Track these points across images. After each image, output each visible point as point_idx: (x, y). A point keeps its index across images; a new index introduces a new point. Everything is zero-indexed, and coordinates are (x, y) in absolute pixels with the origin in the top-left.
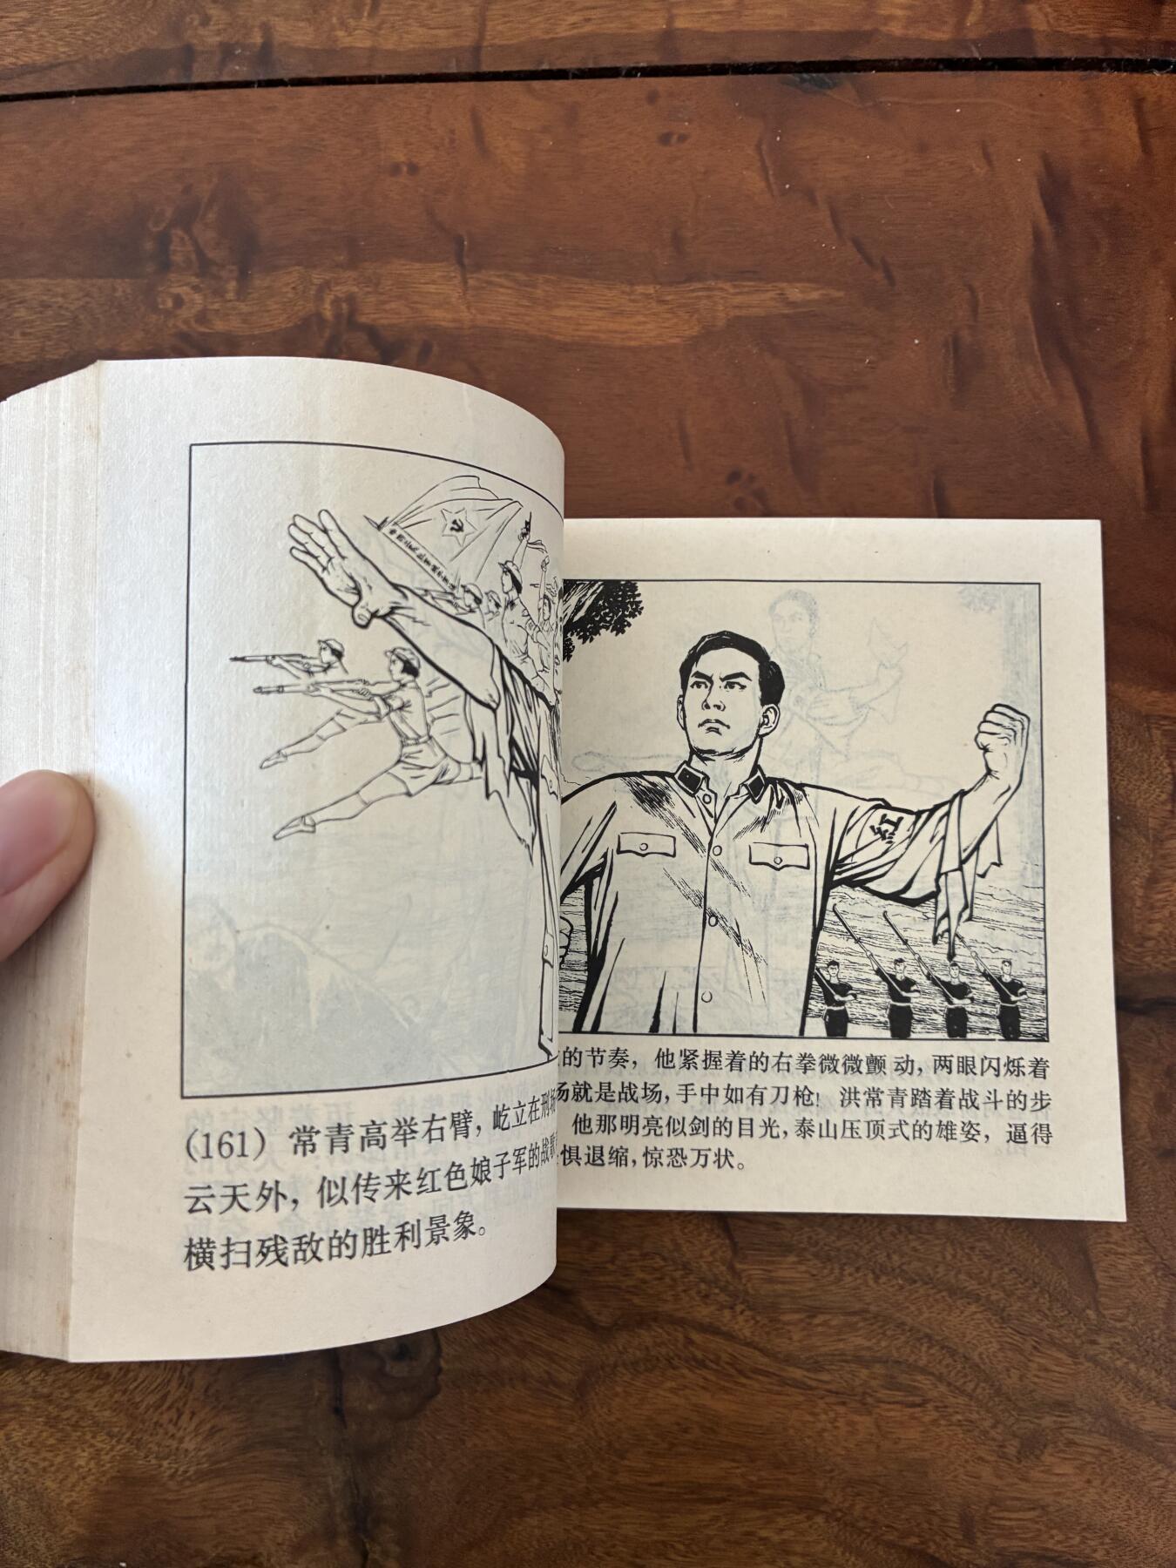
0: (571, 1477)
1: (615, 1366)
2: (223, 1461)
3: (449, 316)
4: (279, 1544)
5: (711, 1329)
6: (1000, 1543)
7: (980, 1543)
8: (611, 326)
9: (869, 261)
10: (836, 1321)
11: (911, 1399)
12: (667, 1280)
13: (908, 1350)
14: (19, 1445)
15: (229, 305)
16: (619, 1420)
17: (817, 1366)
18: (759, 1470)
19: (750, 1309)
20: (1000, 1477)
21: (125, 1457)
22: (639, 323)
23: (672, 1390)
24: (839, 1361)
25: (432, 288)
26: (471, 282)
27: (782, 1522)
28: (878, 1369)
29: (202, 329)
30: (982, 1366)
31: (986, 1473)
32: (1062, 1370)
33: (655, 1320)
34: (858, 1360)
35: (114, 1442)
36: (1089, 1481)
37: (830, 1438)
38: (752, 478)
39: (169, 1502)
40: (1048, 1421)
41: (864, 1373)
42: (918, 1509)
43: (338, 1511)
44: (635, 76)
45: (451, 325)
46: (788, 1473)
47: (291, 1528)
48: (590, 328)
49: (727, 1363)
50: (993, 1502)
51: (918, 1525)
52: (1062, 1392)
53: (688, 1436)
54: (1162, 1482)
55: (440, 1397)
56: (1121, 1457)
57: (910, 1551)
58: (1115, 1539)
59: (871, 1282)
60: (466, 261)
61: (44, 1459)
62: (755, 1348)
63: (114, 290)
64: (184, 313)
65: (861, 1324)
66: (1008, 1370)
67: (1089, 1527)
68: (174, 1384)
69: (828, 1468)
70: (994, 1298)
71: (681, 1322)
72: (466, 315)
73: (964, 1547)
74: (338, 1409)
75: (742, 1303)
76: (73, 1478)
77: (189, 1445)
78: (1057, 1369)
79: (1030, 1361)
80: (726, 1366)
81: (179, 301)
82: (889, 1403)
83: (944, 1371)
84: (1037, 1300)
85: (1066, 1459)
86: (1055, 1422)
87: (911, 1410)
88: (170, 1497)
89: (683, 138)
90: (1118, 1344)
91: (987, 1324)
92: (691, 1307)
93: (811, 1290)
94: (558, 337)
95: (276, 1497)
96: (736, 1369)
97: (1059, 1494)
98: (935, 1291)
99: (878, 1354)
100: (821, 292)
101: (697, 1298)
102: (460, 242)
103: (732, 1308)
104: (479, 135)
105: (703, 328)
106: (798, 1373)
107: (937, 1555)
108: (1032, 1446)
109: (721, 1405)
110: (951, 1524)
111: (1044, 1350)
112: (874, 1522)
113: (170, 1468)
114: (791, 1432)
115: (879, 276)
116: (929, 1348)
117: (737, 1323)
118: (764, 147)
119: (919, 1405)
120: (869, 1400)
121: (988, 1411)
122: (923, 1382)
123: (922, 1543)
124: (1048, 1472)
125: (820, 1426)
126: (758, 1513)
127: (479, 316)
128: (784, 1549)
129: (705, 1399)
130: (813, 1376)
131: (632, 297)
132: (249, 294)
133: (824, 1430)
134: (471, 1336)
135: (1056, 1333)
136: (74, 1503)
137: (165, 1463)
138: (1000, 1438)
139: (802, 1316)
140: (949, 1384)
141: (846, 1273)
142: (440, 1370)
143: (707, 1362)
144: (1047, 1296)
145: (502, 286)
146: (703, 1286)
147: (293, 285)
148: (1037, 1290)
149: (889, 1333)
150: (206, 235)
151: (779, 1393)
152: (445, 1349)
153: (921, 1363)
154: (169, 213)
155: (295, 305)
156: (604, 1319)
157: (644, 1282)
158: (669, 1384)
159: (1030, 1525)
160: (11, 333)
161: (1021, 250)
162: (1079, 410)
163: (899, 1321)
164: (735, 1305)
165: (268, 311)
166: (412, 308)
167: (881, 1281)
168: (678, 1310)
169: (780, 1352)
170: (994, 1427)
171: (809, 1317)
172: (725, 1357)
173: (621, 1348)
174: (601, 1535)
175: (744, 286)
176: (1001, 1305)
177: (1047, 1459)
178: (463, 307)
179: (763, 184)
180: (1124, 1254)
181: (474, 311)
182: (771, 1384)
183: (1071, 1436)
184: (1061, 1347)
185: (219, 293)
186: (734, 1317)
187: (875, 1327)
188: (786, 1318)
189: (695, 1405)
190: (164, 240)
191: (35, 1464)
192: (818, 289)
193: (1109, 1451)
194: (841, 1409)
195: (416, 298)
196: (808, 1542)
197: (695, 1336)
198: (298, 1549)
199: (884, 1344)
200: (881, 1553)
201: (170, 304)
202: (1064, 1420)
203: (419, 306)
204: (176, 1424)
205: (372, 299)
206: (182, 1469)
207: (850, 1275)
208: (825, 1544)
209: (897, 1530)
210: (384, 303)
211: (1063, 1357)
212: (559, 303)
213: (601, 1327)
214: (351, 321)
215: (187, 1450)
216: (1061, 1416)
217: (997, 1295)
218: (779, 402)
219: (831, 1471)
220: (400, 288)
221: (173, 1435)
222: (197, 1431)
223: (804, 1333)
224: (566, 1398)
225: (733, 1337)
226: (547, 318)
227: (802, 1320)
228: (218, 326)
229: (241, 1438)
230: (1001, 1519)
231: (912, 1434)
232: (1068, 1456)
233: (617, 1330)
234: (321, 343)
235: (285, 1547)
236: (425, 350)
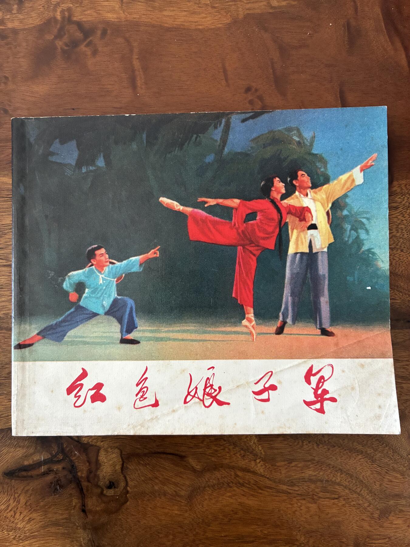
0: (187, 535)
1: (205, 487)
2: (35, 533)
3: (115, 16)
5: (246, 470)
8: (190, 19)
10: (301, 465)
11: (333, 496)
12: (227, 450)
13: (332, 475)
15: (14, 16)
16: (207, 510)
17: (292, 484)
18: (268, 528)
19: (263, 461)
20: (371, 527)
22: (203, 18)
23: (229, 497)
24: (302, 481)
26: (125, 0)
28: (319, 484)
30: (364, 481)
31: (366, 525)
32: (397, 481)
33: (222, 467)
34: (311, 481)
37: (299, 514)
38: (256, 90)
40: (392, 502)
41: (313, 486)
42: (336, 541)
45: (116, 20)
46: (280, 529)
48: (181, 20)
49: (254, 484)
50: (368, 537)
52: (398, 490)
53: (237, 516)
55: (128, 503)
59: (315, 447)
62: (266, 477)
66: (375, 482)
68: (11, 501)
69: (298, 526)
70: (369, 452)
71: (233, 468)
72: (122, 15)
74: (84, 510)
75: (259, 458)
77: (20, 526)
78: (395, 480)
79: (384, 478)
80: (253, 486)
82: (324, 498)
83: (347, 484)
84: (387, 452)
85: (399, 518)
86: (395, 502)
87: (333, 501)
91: (366, 463)
92: (237, 461)
93: (289, 452)
94: (166, 25)
96: (258, 487)
97: (396, 532)
98: (343, 450)
99: (319, 478)
100: (288, 2)
101: (240, 457)
103: (255, 461)
105: (233, 19)
106: (284, 487)
108: (385, 513)
109: (251, 502)
111: (391, 473)
113: (13, 535)
114: (282, 512)
116: (341, 474)
117: (257, 467)
119: (337, 499)
120: (315, 497)
121: (366, 500)
124: (391, 523)
125: (294, 509)
127: (129, 16)
129: (244, 500)
130: (290, 488)
131: (199, 5)
132: (23, 10)
133: (296, 511)
134: (141, 477)
135: (395, 465)
137: (11, 533)
138: (371, 510)
139: (286, 463)
140: (350, 489)
141: (304, 444)
142: (127, 492)
143: (245, 484)
144: (392, 450)
146: (242, 452)
147: (43, 5)
149: (323, 469)
151: (276, 496)
152: (130, 483)
153: (338, 481)
155: (44, 14)
156: (198, 467)
157: (217, 451)
158: (229, 494)
162: (404, 56)
163: (328, 463)
164: (257, 459)
165: (31, 17)
166: (97, 13)
167: (320, 447)
168: (231, 462)
169: (276, 479)
170: (369, 506)
171: (289, 463)
172: (252, 481)
173: (207, 480)
176: (372, 455)
177: (391, 518)
178: (121, 12)
181: (126, 14)
182: (273, 492)
183: (401, 508)
184: (397, 471)
185: (10, 11)
186: (256, 464)
187: (317, 466)
188: (278, 464)
189: (240, 502)
194: (304, 502)
195: (100, 8)
197: (240, 473)
199: (321, 473)
202: (399, 502)
203: (101, 12)
204: (14, 517)
205: (79, 9)
206: (18, 535)
207: (306, 445)
210: (85, 11)
211: (399, 475)
212: (166, 9)
213: (198, 471)
214: (69, 20)
215: (19, 528)
216: (397, 500)
217: (370, 451)
218: (268, 54)
219: (299, 528)
220: (92, 4)
221: (13, 522)
222: (23, 520)
223: (287, 470)
224: (183, 502)
225: (256, 473)
226: (160, 16)
227: (285, 465)
228: (10, 25)
229: (42, 523)
230: (372, 543)
231: (334, 511)
232: (400, 516)
233: (205, 472)
234: (55, 31)
236: (104, 32)
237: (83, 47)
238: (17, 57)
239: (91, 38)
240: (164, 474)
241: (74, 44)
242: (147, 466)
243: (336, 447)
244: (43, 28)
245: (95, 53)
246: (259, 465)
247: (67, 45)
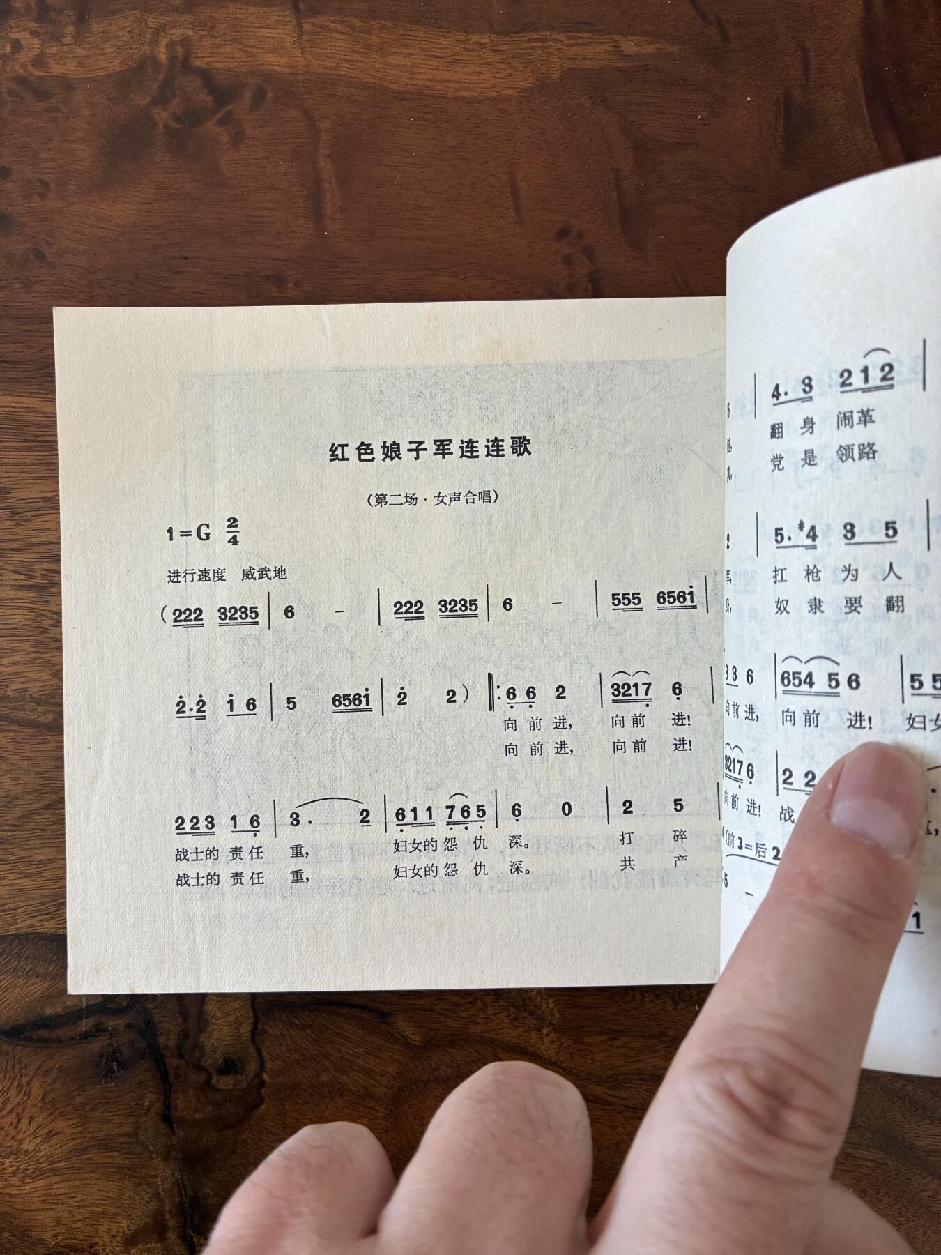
1: (428, 1082)
2: (59, 1162)
3: (283, 61)
4: (113, 1236)
8: (445, 75)
9: (703, 16)
10: (636, 1044)
15: (66, 49)
17: (616, 1083)
19: (555, 1032)
22: (473, 74)
24: (636, 1079)
25: (265, 32)
26: (306, 27)
29: (39, 73)
33: (466, 1040)
38: (581, 235)
39: (11, 1195)
43: (167, 1208)
45: (286, 70)
47: (124, 1223)
48: (425, 76)
54: (931, 1193)
55: (262, 1108)
56: (896, 1170)
59: (670, 1009)
60: (301, 6)
64: (23, 57)
65: (659, 1047)
68: (13, 1092)
71: (491, 1043)
72: (300, 60)
74: (167, 1118)
75: (548, 1026)
77: (29, 1145)
81: (17, 46)
85: (844, 1171)
88: (14, 1191)
92: (500, 1029)
93: (613, 1015)
94: (392, 86)
95: (109, 1195)
100: (657, 46)
101: (507, 1021)
103: (539, 1030)
105: (537, 79)
106: (598, 1091)
113: (12, 1166)
115: (713, 31)
117: (543, 1044)
127: (313, 62)
130: (610, 1093)
131: (467, 46)
132: (85, 38)
134: (293, 1052)
137: (7, 1161)
139: (605, 1038)
141: (647, 999)
142: (263, 1084)
145: (338, 32)
146: (512, 1010)
147: (129, 29)
152: (269, 1065)
155: (131, 48)
156: (416, 1039)
161: (852, 14)
164: (543, 1028)
165: (104, 54)
166: (246, 52)
167: (679, 1007)
168: (486, 1031)
169: (581, 1071)
171: (611, 1039)
173: (433, 1065)
175: (580, 38)
178: (298, 53)
181: (308, 57)
185: (57, 38)
186: (541, 1038)
192: (653, 43)
193: (884, 1164)
195: (253, 43)
198: (131, 1241)
201: (9, 49)
203: (253, 50)
204: (16, 1127)
205: (207, 42)
206: (22, 1167)
207: (651, 1002)
210: (219, 46)
212: (393, 50)
213: (415, 1046)
214: (185, 65)
215: (26, 1151)
218: (610, 158)
220: (235, 32)
221: (13, 1137)
222: (35, 1135)
223: (606, 1054)
224: (381, 1110)
225: (539, 1056)
226: (381, 66)
227: (604, 1042)
228: (56, 69)
229: (76, 1142)
232: (845, 1168)
233: (430, 1049)
234: (155, 86)
235: (119, 1239)
236: (260, 95)
237: (211, 127)
238: (70, 139)
239: (230, 107)
240: (343, 1049)
241: (193, 118)
242: (308, 1031)
244: (127, 81)
245: (237, 139)
246: (546, 1040)
247: (177, 119)
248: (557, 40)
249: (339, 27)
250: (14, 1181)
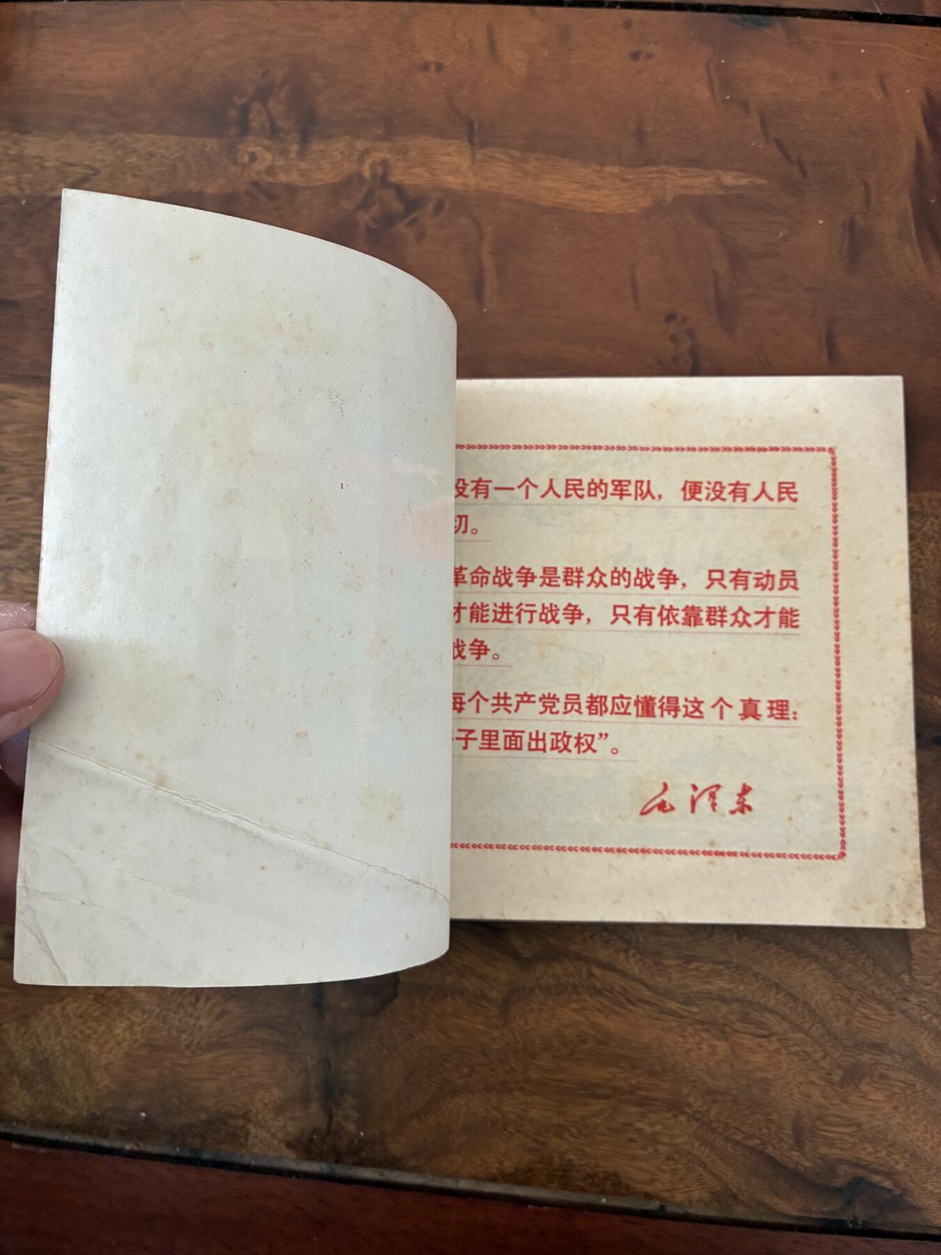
0: (493, 1070)
1: (533, 988)
2: (228, 1037)
3: (459, 181)
4: (265, 1104)
5: (608, 967)
6: (823, 1150)
7: (807, 1149)
8: (585, 196)
9: (787, 157)
10: (706, 968)
11: (760, 1031)
13: (760, 994)
14: (71, 1015)
15: (292, 162)
16: (533, 1029)
17: (688, 1001)
18: (639, 1076)
19: (640, 954)
20: (826, 1098)
21: (153, 1029)
22: (605, 196)
24: (707, 998)
25: (445, 159)
26: (478, 156)
27: (653, 1117)
28: (736, 1006)
29: (269, 180)
30: (818, 1011)
31: (816, 1094)
32: (879, 1019)
33: (565, 956)
34: (721, 998)
35: (146, 1017)
36: (895, 1108)
37: (695, 1056)
38: (685, 319)
39: (181, 1065)
40: (866, 1058)
41: (724, 1009)
42: (761, 1117)
43: (313, 1082)
44: (615, 7)
45: (461, 188)
46: (661, 1080)
47: (276, 1092)
48: (568, 197)
49: (619, 993)
50: (819, 1118)
51: (760, 1130)
52: (878, 1036)
53: (586, 1046)
55: (396, 1002)
56: (922, 1091)
57: (752, 1150)
58: (913, 1155)
59: (734, 941)
60: (476, 139)
61: (90, 1028)
62: (642, 983)
63: (205, 146)
64: (257, 166)
65: (725, 972)
66: (837, 1015)
67: (893, 1144)
69: (692, 1079)
71: (586, 960)
72: (472, 181)
73: (794, 1150)
74: (318, 1006)
75: (633, 949)
76: (111, 1044)
77: (203, 1023)
78: (874, 1017)
79: (854, 1009)
80: (618, 995)
81: (253, 157)
82: (743, 1033)
83: (788, 1012)
84: (864, 963)
85: (878, 1089)
86: (872, 1059)
87: (758, 1040)
88: (185, 1062)
89: (649, 56)
90: (925, 1002)
91: (823, 979)
92: (594, 949)
93: (688, 942)
94: (541, 203)
95: (266, 1067)
96: (627, 999)
97: (872, 1116)
98: (783, 951)
99: (737, 995)
100: (748, 179)
101: (599, 943)
102: (471, 125)
103: (626, 951)
104: (492, 43)
105: (655, 202)
106: (673, 1005)
107: (773, 1155)
108: (853, 1076)
109: (612, 1024)
110: (785, 1131)
111: (866, 1002)
112: (726, 1124)
113: (187, 1040)
114: (665, 1049)
115: (795, 170)
116: (777, 993)
117: (629, 964)
118: (712, 67)
119: (765, 1037)
120: (727, 1029)
121: (820, 1046)
122: (771, 1019)
123: (762, 1144)
124: (864, 1097)
125: (687, 1046)
126: (635, 1109)
127: (483, 183)
128: (654, 1139)
129: (601, 1020)
130: (685, 1008)
131: (602, 175)
132: (307, 155)
133: (691, 1050)
135: (876, 989)
136: (109, 1063)
137: (184, 1036)
138: (826, 1066)
139: (680, 962)
140: (791, 1022)
142: (398, 981)
143: (605, 992)
144: (871, 961)
145: (502, 161)
147: (341, 151)
148: (864, 956)
149: (746, 980)
150: (277, 107)
151: (657, 1019)
153: (770, 1004)
154: (251, 90)
155: (342, 166)
156: (526, 953)
158: (574, 1005)
159: (846, 1137)
160: (125, 174)
161: (907, 157)
163: (756, 971)
164: (630, 950)
165: (321, 169)
166: (431, 174)
167: (742, 940)
168: (583, 950)
169: (660, 988)
170: (823, 1058)
171: (685, 963)
172: (618, 988)
173: (538, 975)
174: (512, 1116)
175: (689, 172)
176: (835, 966)
177: (864, 1087)
178: (471, 175)
179: (709, 95)
180: (934, 934)
181: (479, 179)
182: (653, 1011)
183: (883, 1071)
184: (880, 1001)
185: (284, 153)
186: (627, 959)
187: (735, 974)
188: (667, 962)
189: (592, 1023)
190: (245, 111)
191: (82, 1032)
192: (746, 177)
193: (914, 1085)
194: (705, 1035)
195: (435, 166)
196: (672, 1135)
197: (597, 972)
198: (280, 1109)
199: (742, 988)
200: (729, 1149)
201: (246, 159)
202: (879, 1058)
203: (437, 172)
204: (194, 1007)
205: (400, 164)
206: (195, 1041)
207: (719, 933)
208: (686, 1138)
209: (743, 1132)
210: (410, 168)
211: (880, 1008)
212: (545, 176)
213: (524, 958)
214: (384, 181)
215: (201, 1026)
216: (876, 1055)
217: (832, 958)
218: (710, 263)
219: (694, 1081)
220: (423, 157)
223: (680, 975)
224: (494, 1009)
225: (626, 974)
226: (535, 187)
227: (678, 965)
228: (282, 178)
229: (242, 1020)
230: (824, 1131)
231: (760, 1058)
232: (879, 1086)
233: (536, 961)
234: (359, 196)
235: (270, 1107)
236: (439, 206)
237: (401, 227)
239: (417, 214)
243: (772, 945)
244: (338, 190)
245: (421, 237)
246: (632, 960)
247: (376, 221)
248: (671, 173)
249: (503, 157)
250: (187, 1053)
